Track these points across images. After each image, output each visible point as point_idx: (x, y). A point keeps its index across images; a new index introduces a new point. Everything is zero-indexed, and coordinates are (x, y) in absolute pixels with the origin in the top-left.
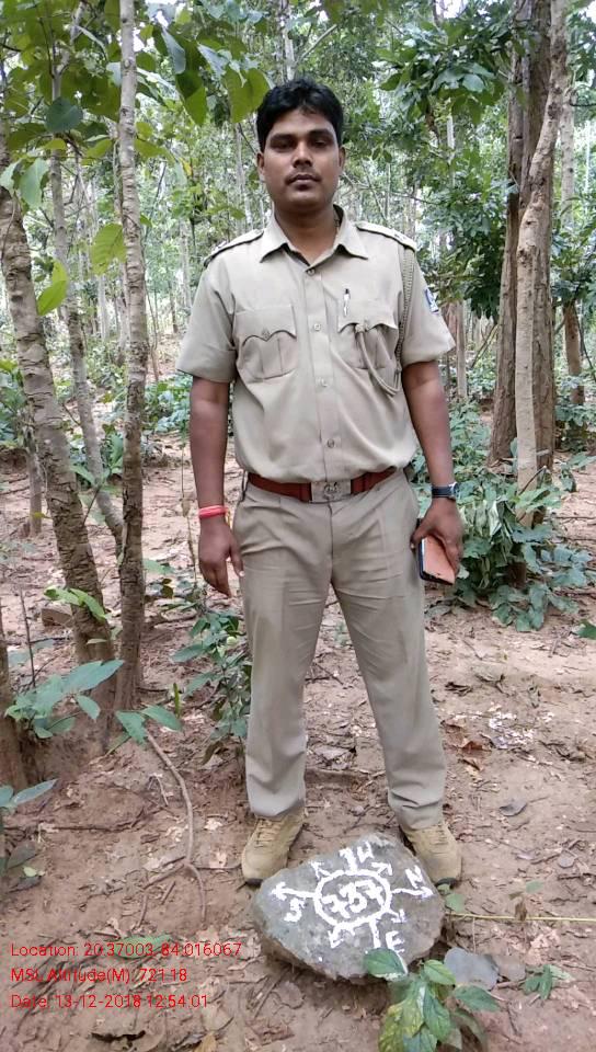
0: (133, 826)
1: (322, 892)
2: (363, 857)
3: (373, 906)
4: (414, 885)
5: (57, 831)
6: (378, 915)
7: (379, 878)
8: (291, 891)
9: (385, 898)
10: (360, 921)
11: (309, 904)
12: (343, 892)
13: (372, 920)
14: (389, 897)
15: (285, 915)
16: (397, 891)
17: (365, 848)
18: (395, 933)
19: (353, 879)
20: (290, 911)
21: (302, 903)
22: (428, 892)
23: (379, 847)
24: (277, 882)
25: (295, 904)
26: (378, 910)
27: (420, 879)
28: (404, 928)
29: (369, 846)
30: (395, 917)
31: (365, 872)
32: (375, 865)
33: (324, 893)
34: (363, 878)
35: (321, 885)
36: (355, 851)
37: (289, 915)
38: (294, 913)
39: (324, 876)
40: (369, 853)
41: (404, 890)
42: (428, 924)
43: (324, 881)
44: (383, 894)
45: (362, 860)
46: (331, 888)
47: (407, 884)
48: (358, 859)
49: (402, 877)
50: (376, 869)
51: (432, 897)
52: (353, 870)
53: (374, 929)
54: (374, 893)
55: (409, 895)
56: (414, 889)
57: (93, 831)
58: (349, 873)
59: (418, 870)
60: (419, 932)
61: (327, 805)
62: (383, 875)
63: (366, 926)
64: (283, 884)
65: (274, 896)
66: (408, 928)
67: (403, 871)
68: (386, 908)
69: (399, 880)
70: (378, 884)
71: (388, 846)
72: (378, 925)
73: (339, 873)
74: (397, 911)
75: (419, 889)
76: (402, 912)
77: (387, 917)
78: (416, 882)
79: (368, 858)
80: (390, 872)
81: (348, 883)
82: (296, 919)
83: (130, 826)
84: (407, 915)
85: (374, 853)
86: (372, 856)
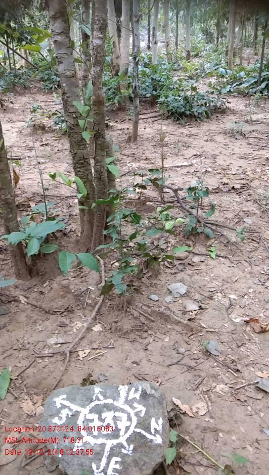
0: (61, 314)
1: (90, 410)
2: (132, 395)
3: (116, 434)
4: (153, 431)
5: (26, 303)
6: (115, 442)
7: (132, 415)
8: (67, 403)
9: (126, 432)
10: (100, 441)
11: (76, 415)
12: (104, 415)
13: (110, 443)
14: (130, 432)
15: (54, 418)
16: (138, 430)
17: (137, 390)
18: (119, 459)
19: (116, 409)
20: (58, 416)
21: (70, 414)
22: (158, 440)
23: (146, 393)
24: (63, 393)
25: (65, 413)
26: (117, 438)
27: (159, 428)
28: (126, 458)
29: (140, 389)
30: (125, 448)
31: (127, 408)
32: (135, 405)
33: (91, 411)
34: (123, 411)
35: (93, 404)
36: (129, 390)
37: (56, 418)
38: (61, 418)
39: (99, 400)
40: (137, 396)
41: (143, 432)
42: (145, 463)
43: (97, 402)
44: (127, 428)
45: (130, 398)
46: (98, 410)
47: (147, 429)
48: (128, 396)
49: (148, 422)
50: (134, 408)
51: (160, 446)
52: (120, 403)
53: (107, 449)
54: (122, 425)
55: (145, 437)
56: (151, 433)
57: (41, 310)
58: (116, 403)
59: (161, 421)
60: (135, 466)
61: (167, 340)
62: (137, 414)
63: (103, 446)
64: (65, 396)
65: (55, 402)
66: (129, 460)
67: (150, 417)
68: (123, 440)
69: (144, 424)
70: (130, 419)
71: (153, 396)
72: (111, 449)
73: (110, 401)
74: (129, 445)
75: (154, 435)
76: (132, 447)
77: (121, 446)
78: (155, 429)
79: (135, 398)
80: (142, 415)
81: (111, 410)
82: (59, 423)
83: (59, 313)
84: (134, 450)
85: (141, 396)
86: (138, 398)
